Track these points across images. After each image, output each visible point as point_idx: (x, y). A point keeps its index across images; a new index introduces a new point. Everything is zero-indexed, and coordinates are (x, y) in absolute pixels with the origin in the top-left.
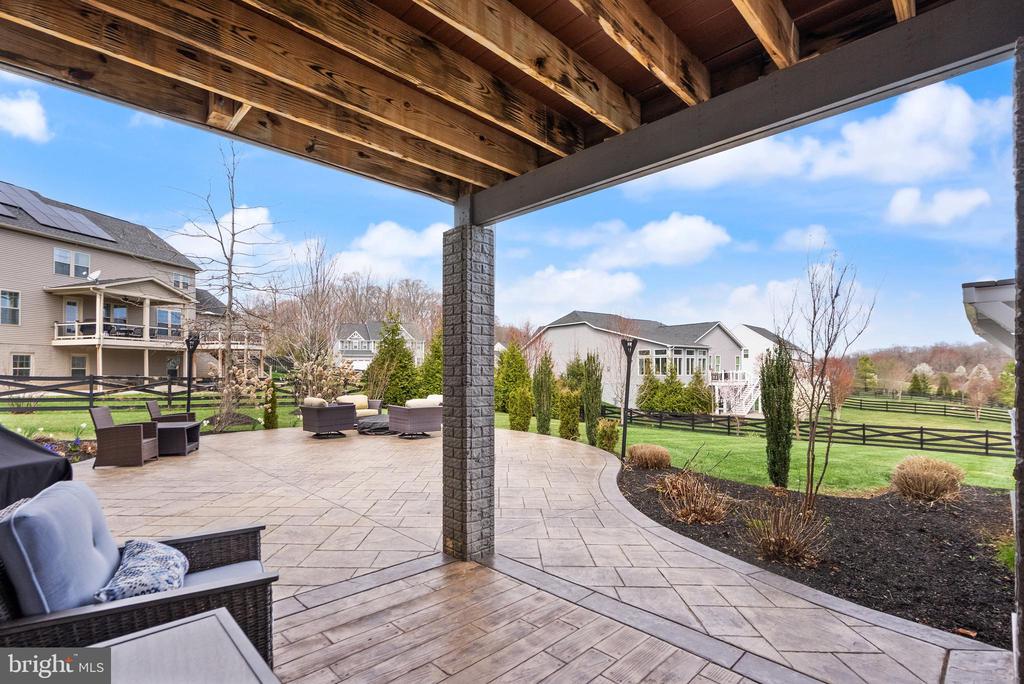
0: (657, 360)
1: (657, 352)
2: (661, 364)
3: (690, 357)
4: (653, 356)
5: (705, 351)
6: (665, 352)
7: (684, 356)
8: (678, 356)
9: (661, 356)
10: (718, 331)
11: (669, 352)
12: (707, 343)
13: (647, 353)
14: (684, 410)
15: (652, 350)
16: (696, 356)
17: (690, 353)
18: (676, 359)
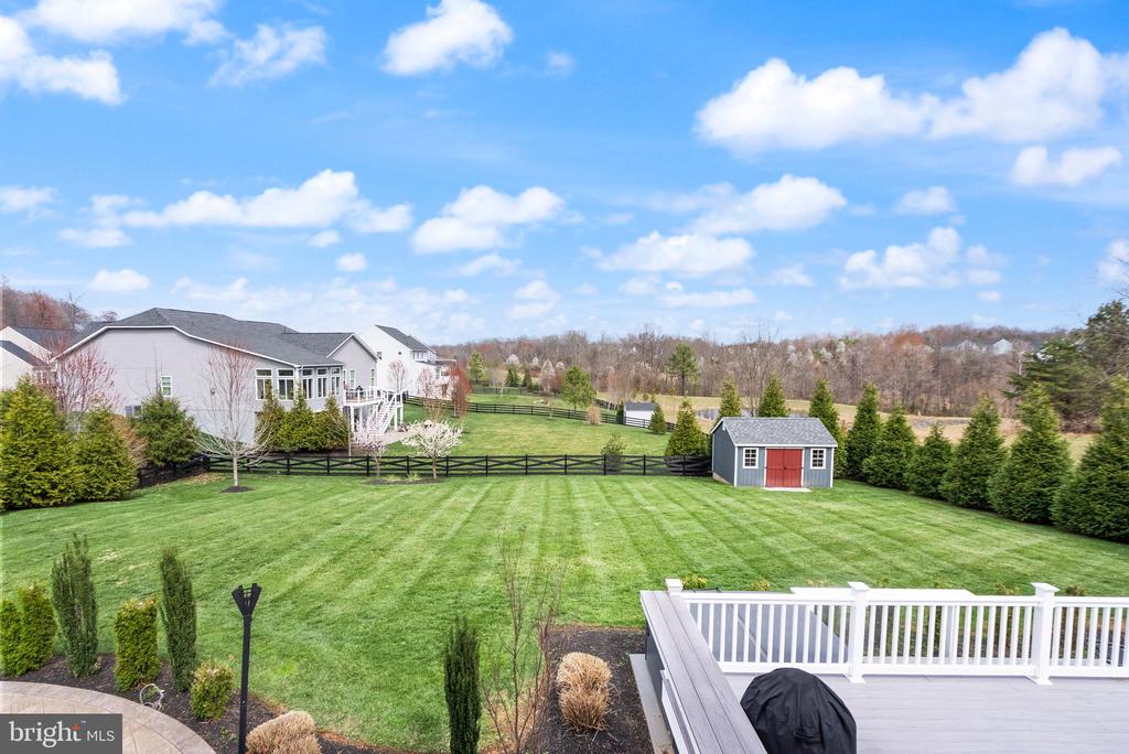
0: (282, 382)
1: (282, 373)
2: (287, 387)
3: (322, 376)
4: (275, 379)
5: (339, 368)
6: (291, 373)
7: (315, 377)
8: (307, 378)
9: (286, 378)
10: (353, 343)
11: (296, 373)
12: (340, 358)
13: (269, 373)
14: (316, 443)
15: (275, 370)
16: (329, 376)
17: (322, 372)
18: (305, 381)
